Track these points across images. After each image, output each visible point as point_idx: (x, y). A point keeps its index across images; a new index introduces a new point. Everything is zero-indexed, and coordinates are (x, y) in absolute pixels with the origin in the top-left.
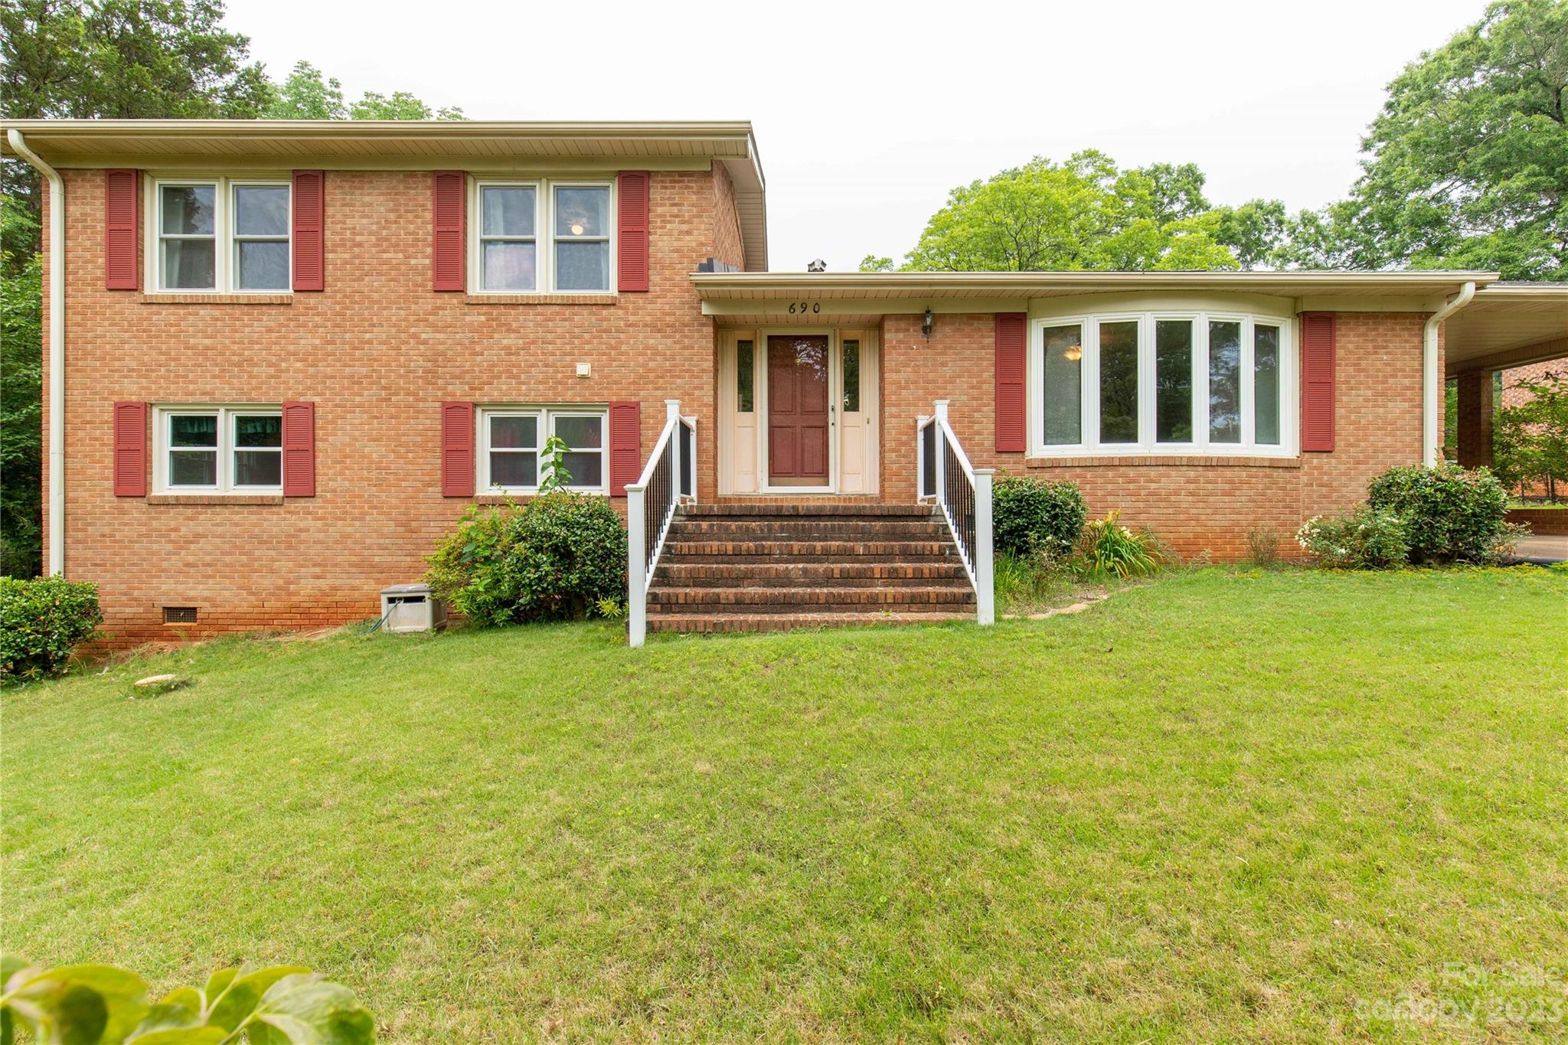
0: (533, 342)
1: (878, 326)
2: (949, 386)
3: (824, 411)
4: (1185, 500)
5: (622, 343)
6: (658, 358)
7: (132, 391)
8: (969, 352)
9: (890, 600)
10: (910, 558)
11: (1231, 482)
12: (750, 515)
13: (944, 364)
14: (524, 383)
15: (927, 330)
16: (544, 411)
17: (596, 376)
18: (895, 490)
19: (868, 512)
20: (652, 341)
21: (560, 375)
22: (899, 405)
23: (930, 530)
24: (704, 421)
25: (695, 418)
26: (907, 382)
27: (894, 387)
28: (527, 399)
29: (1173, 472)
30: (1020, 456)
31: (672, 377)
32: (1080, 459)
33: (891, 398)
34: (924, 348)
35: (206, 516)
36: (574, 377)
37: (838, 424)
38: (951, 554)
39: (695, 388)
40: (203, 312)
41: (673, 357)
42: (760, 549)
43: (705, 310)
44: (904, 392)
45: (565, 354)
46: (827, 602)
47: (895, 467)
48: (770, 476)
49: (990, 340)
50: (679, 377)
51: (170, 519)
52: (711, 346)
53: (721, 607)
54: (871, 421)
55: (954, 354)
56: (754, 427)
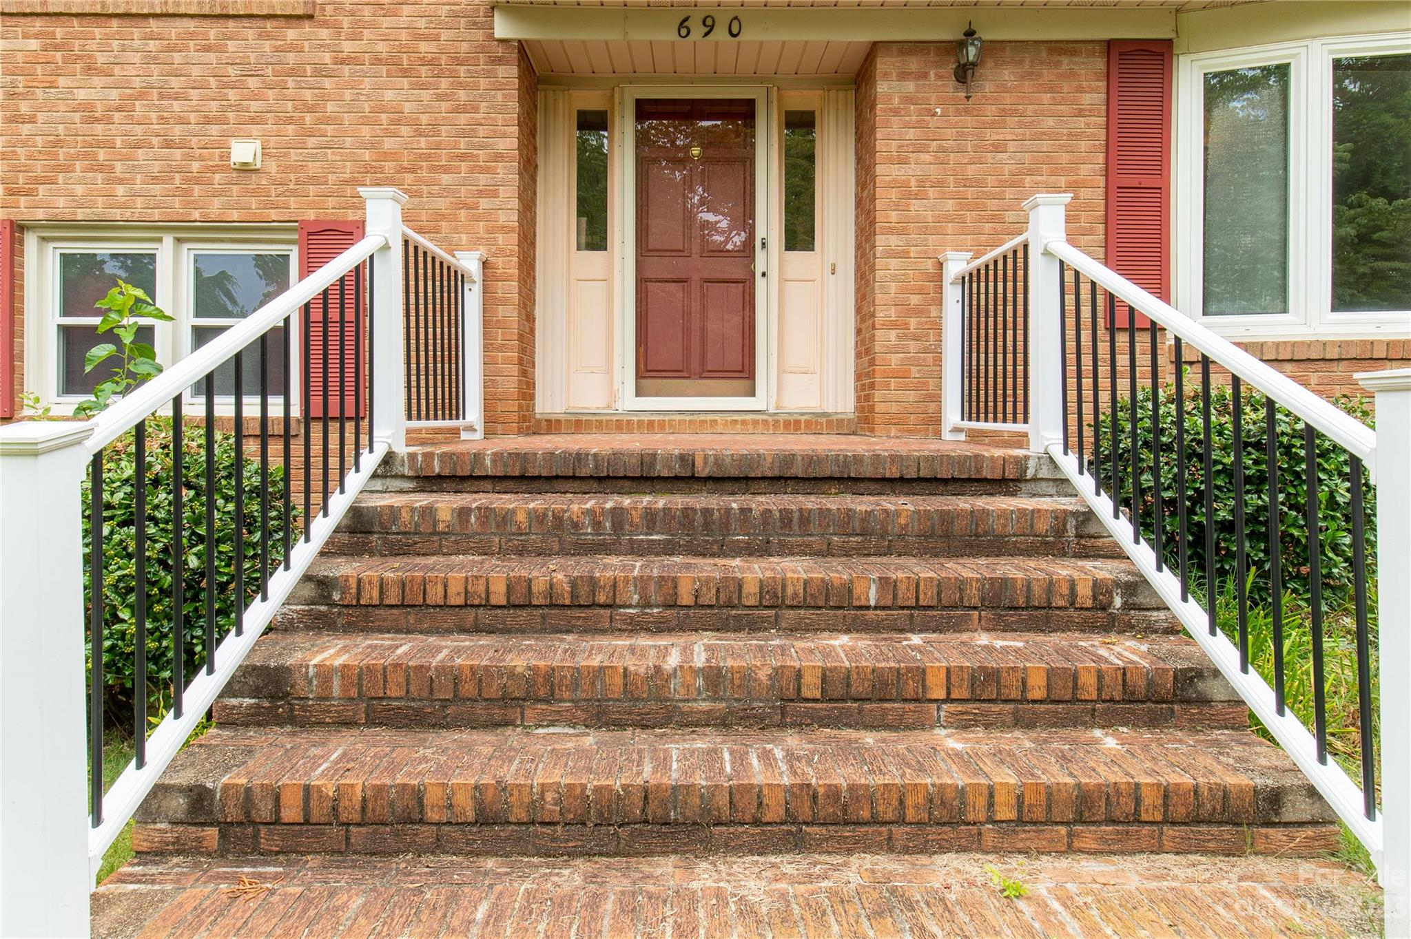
0: (141, 96)
1: (861, 69)
2: (1009, 193)
3: (748, 251)
5: (325, 99)
6: (405, 130)
8: (1051, 121)
9: (1005, 812)
10: (1012, 617)
12: (574, 478)
13: (999, 147)
14: (121, 182)
15: (965, 76)
16: (168, 240)
17: (272, 166)
18: (894, 408)
19: (867, 471)
20: (389, 95)
21: (196, 166)
22: (903, 232)
23: (1042, 526)
24: (500, 261)
25: (477, 254)
26: (921, 184)
27: (894, 194)
28: (128, 214)
31: (433, 169)
32: (1294, 344)
33: (887, 214)
34: (958, 113)
36: (225, 169)
37: (774, 274)
38: (1127, 606)
39: (480, 194)
41: (434, 128)
42: (583, 591)
43: (503, 29)
44: (915, 205)
45: (208, 121)
46: (791, 818)
47: (895, 359)
48: (639, 376)
49: (1094, 98)
50: (446, 170)
52: (514, 105)
53: (427, 832)
54: (838, 270)
55: (1021, 125)
56: (607, 281)
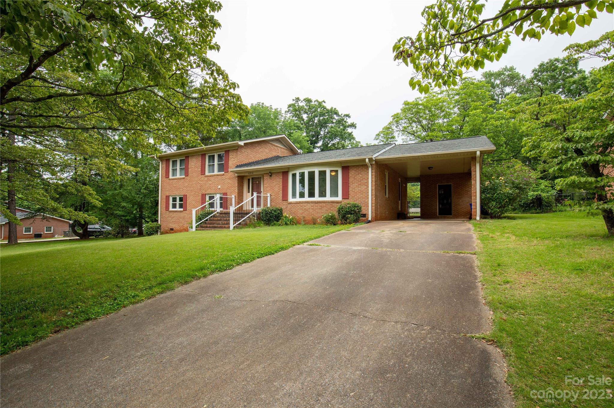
0: (213, 183)
1: (263, 175)
2: (275, 187)
4: (311, 210)
5: (225, 182)
6: (230, 184)
7: (168, 194)
11: (321, 206)
13: (274, 183)
14: (212, 190)
15: (271, 176)
16: (215, 195)
17: (221, 188)
20: (229, 181)
21: (216, 188)
24: (236, 196)
26: (267, 187)
27: (265, 188)
28: (212, 193)
29: (309, 204)
30: (286, 201)
32: (296, 202)
34: (270, 180)
35: (175, 214)
36: (218, 188)
39: (235, 190)
40: (175, 180)
41: (232, 184)
43: (236, 175)
44: (267, 189)
45: (217, 184)
49: (282, 177)
51: (171, 214)
55: (275, 180)
